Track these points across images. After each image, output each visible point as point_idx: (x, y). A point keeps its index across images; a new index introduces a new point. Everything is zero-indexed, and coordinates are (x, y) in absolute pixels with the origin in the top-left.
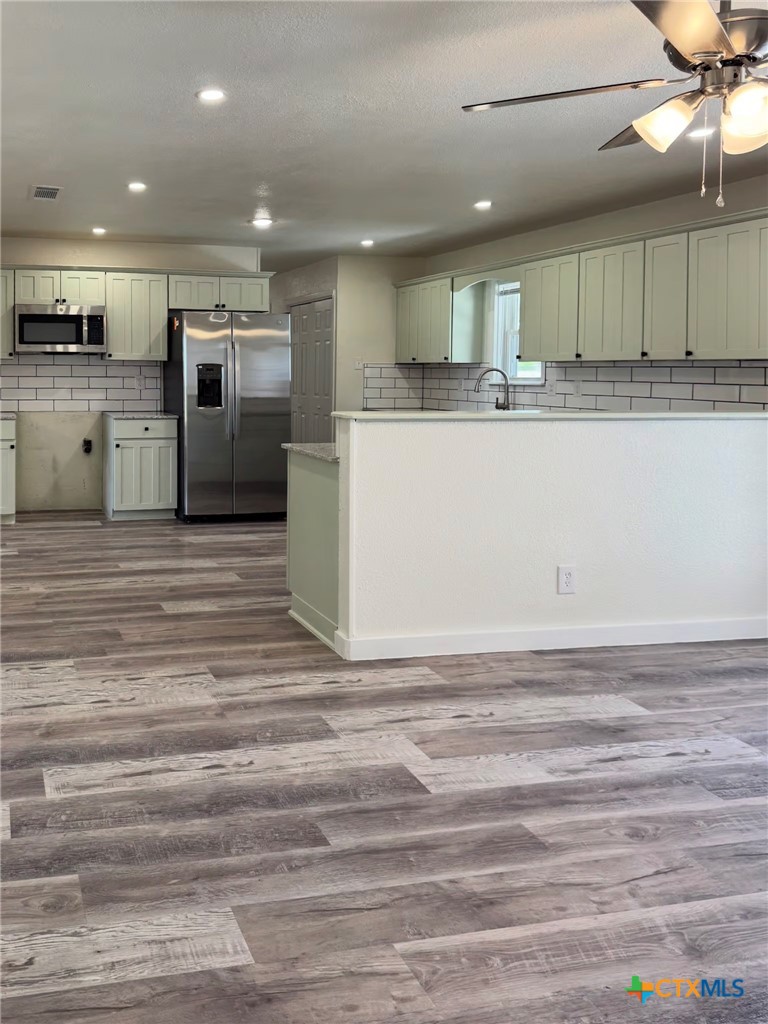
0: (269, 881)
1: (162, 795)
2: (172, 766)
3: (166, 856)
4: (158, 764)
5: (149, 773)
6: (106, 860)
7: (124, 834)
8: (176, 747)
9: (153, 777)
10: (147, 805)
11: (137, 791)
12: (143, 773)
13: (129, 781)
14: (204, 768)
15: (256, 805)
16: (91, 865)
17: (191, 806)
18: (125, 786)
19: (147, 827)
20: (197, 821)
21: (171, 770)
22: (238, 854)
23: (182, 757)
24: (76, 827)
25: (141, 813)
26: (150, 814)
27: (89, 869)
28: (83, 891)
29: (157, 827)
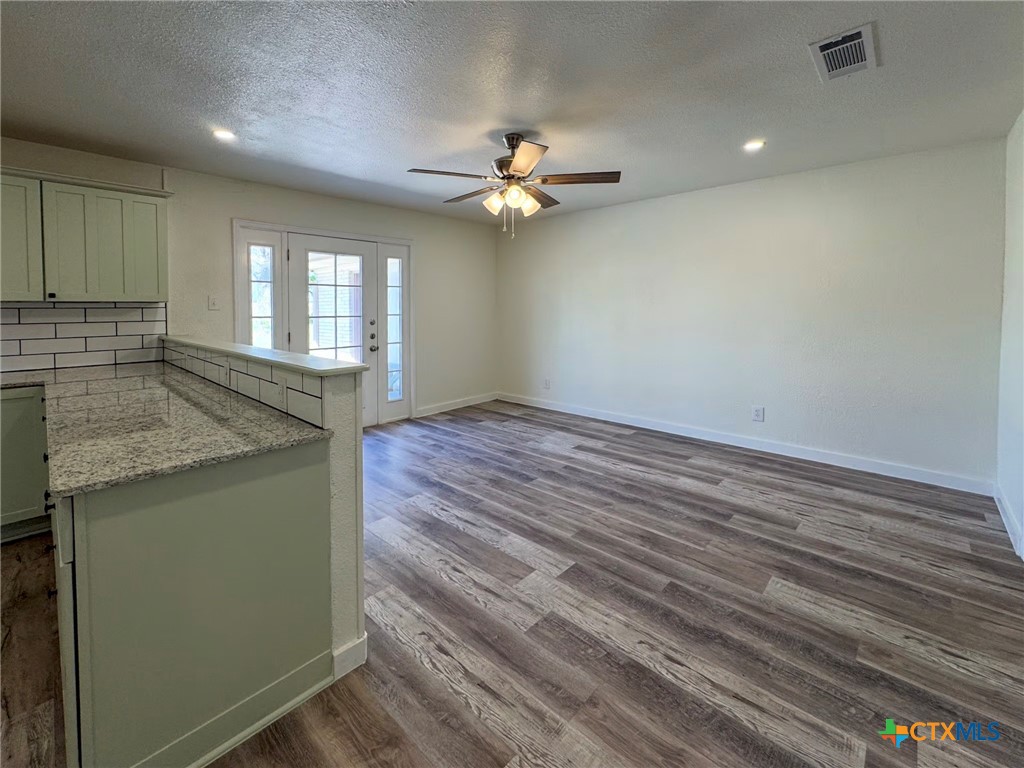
0: (728, 591)
1: (745, 671)
2: (708, 687)
3: (779, 633)
4: (719, 699)
5: (736, 696)
6: (828, 656)
7: (801, 663)
8: (682, 703)
9: (737, 689)
10: (764, 671)
11: (763, 687)
12: (743, 700)
13: (763, 702)
14: (682, 665)
15: (682, 620)
16: (843, 660)
17: (728, 648)
18: (771, 700)
19: (779, 656)
20: (736, 637)
21: (713, 684)
22: (730, 608)
23: (690, 688)
24: (844, 694)
25: (774, 669)
26: (768, 664)
27: (845, 658)
28: (856, 649)
29: (770, 651)
